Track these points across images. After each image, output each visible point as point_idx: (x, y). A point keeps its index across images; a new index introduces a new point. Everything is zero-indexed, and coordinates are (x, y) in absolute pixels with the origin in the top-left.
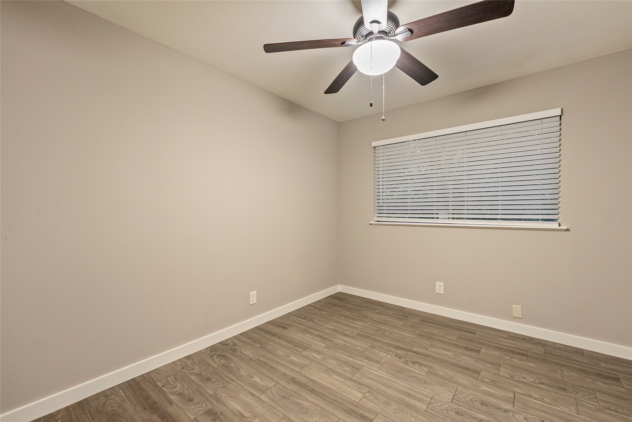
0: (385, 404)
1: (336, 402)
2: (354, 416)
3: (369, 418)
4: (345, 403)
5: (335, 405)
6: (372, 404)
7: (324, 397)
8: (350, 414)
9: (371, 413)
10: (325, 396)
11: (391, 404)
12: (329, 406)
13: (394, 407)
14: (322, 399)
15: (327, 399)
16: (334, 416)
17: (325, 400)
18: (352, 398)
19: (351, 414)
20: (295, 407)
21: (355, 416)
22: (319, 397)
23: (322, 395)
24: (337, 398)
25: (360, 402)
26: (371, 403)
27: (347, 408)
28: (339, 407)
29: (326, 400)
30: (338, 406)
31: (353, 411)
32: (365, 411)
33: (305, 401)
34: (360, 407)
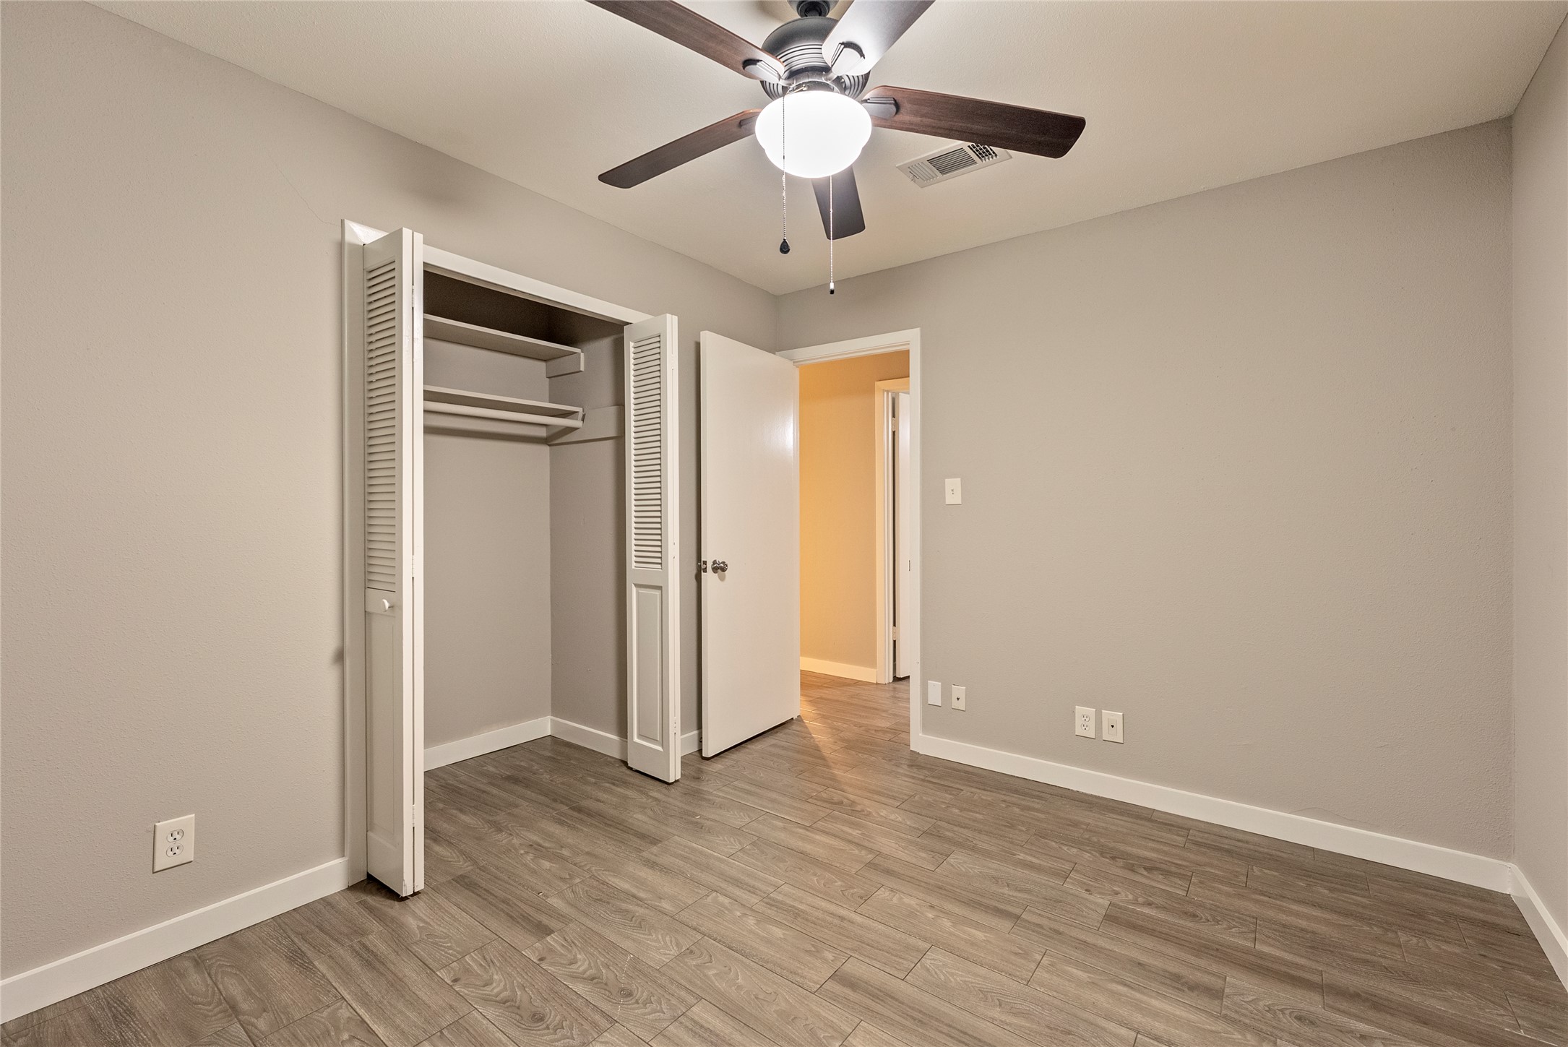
0: (792, 1017)
1: (920, 1021)
2: (872, 986)
3: (837, 982)
4: (897, 1018)
5: (920, 1012)
6: (826, 1015)
7: (955, 1034)
8: (881, 991)
9: (832, 992)
10: (952, 1037)
11: (778, 1015)
12: (933, 1007)
13: (775, 1008)
14: (959, 1027)
15: (945, 1029)
16: (917, 984)
17: (950, 1026)
18: (879, 1034)
19: (878, 989)
20: (1019, 1006)
21: (870, 985)
22: (971, 1033)
23: (965, 1041)
24: (920, 1030)
25: (857, 1021)
26: (830, 1017)
27: (889, 1005)
28: (910, 1007)
29: (946, 1025)
30: (913, 1008)
31: (874, 997)
32: (846, 998)
33: (1002, 1021)
34: (857, 1006)
